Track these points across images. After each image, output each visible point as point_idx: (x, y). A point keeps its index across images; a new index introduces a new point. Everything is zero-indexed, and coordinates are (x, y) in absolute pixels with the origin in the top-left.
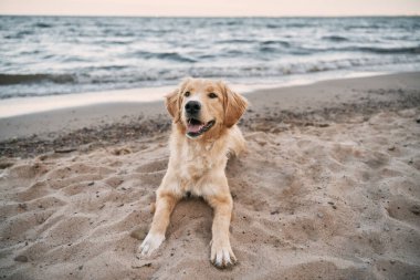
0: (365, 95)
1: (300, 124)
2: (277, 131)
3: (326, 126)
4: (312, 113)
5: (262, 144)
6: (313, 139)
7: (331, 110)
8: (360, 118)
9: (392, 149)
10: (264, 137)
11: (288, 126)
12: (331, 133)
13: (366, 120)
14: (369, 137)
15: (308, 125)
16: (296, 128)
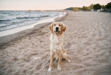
0: (18, 35)
1: (8, 45)
2: (4, 48)
3: (14, 44)
4: (9, 42)
5: (3, 52)
6: (13, 48)
7: (13, 40)
8: (20, 41)
9: (28, 46)
10: (3, 51)
11: (6, 46)
12: (16, 46)
13: (21, 41)
14: (23, 45)
15: (10, 45)
16: (8, 46)
